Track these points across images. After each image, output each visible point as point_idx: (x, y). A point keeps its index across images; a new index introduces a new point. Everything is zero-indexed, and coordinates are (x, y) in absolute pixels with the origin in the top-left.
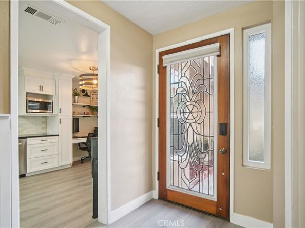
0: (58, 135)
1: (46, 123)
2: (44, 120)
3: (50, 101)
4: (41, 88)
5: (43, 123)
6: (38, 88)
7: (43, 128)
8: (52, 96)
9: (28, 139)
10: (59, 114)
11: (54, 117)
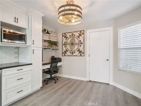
0: (32, 64)
1: (18, 53)
2: (16, 50)
3: (24, 34)
4: (16, 20)
5: (15, 53)
6: (13, 20)
7: (15, 58)
8: (25, 29)
9: (3, 70)
10: (33, 46)
11: (26, 48)
